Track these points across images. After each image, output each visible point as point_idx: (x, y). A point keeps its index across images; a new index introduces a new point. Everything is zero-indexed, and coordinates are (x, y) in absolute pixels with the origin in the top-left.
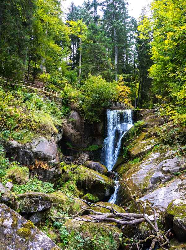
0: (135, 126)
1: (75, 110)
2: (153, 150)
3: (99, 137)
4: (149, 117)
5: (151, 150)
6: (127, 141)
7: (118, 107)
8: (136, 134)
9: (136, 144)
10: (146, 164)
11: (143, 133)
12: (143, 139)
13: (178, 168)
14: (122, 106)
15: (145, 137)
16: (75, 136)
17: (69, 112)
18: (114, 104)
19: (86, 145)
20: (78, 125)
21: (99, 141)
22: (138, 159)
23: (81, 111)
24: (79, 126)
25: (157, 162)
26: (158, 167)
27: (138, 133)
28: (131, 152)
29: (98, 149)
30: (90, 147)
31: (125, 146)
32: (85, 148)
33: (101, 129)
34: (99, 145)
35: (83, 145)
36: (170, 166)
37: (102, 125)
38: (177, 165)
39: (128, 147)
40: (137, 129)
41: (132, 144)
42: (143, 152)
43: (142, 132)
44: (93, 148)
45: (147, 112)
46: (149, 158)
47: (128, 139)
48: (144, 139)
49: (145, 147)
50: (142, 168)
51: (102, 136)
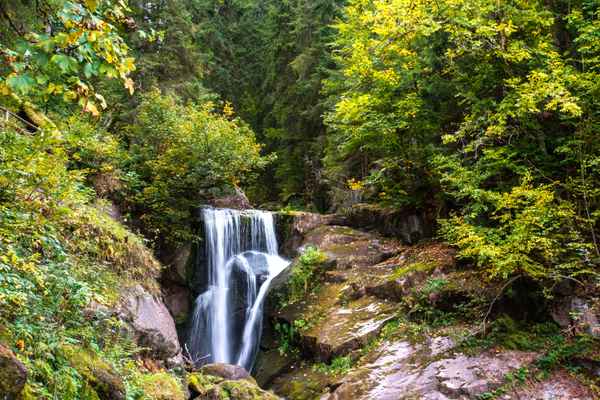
0: (304, 264)
2: (382, 334)
4: (327, 238)
5: (378, 336)
6: (285, 305)
8: (306, 287)
9: (320, 315)
10: (385, 374)
11: (327, 284)
12: (338, 304)
13: (483, 382)
15: (342, 298)
21: (176, 303)
22: (346, 358)
25: (414, 368)
26: (425, 378)
27: (312, 284)
28: (315, 339)
31: (282, 321)
33: (185, 263)
36: (460, 376)
37: (188, 254)
38: (479, 376)
39: (298, 323)
40: (311, 273)
41: (309, 315)
42: (356, 340)
43: (324, 281)
45: (313, 222)
46: (379, 357)
47: (287, 300)
48: (340, 304)
49: (356, 327)
50: (378, 384)
51: (188, 286)
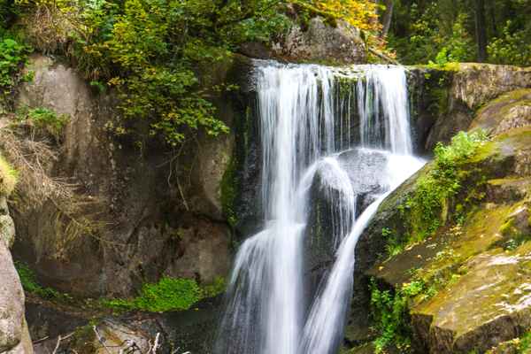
0: (442, 166)
1: (62, 53)
3: (203, 231)
4: (514, 112)
6: (396, 252)
7: (319, 47)
8: (445, 214)
9: (454, 270)
11: (489, 205)
12: (496, 245)
14: (344, 40)
15: (506, 233)
16: (67, 220)
17: (22, 64)
18: (296, 29)
19: (123, 275)
20: (76, 153)
21: (205, 256)
23: (96, 62)
24: (83, 155)
27: (459, 207)
28: (430, 318)
29: (198, 304)
30: (151, 290)
31: (383, 285)
32: (117, 296)
33: (220, 177)
34: (205, 277)
35: (104, 277)
37: (226, 158)
39: (410, 287)
40: (456, 185)
41: (433, 271)
42: (508, 319)
43: (484, 200)
44: (169, 294)
45: (497, 83)
47: (402, 241)
48: (501, 245)
49: (517, 291)
51: (227, 223)
